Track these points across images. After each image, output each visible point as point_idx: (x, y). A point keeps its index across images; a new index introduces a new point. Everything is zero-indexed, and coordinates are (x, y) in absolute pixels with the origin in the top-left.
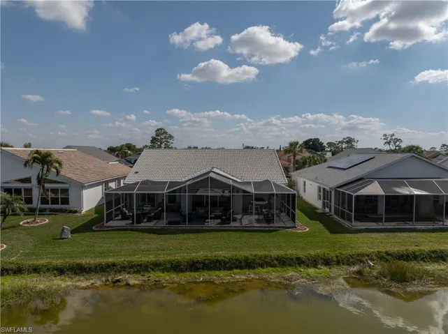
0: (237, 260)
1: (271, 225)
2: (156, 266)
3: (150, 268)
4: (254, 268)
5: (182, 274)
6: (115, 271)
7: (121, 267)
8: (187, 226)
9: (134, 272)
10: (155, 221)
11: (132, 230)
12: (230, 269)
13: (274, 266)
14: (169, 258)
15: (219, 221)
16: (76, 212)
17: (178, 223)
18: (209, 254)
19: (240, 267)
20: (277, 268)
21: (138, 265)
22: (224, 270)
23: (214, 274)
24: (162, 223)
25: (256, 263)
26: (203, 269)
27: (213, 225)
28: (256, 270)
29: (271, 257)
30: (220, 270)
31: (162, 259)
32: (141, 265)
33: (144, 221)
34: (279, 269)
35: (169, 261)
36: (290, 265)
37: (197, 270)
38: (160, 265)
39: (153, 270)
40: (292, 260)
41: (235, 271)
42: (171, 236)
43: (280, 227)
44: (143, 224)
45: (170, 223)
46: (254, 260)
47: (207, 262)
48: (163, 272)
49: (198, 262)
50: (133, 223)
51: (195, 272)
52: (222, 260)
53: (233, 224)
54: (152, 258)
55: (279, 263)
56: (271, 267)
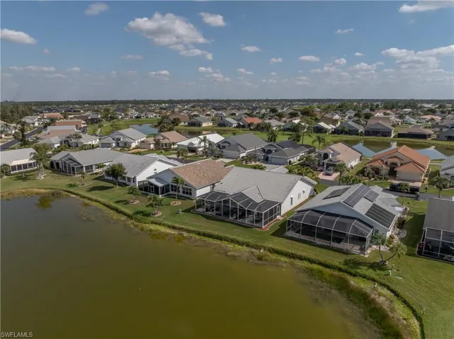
2: (194, 232)
8: (222, 217)
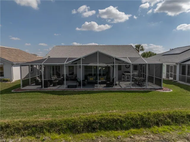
0: (132, 119)
1: (143, 87)
2: (52, 127)
3: (46, 129)
4: (149, 127)
5: (78, 135)
6: (8, 133)
7: (15, 129)
8: (82, 88)
9: (29, 134)
10: (58, 86)
11: (39, 92)
12: (127, 128)
13: (168, 124)
14: (66, 118)
15: (105, 85)
16: (7, 81)
17: (75, 87)
18: (104, 113)
19: (136, 126)
20: (172, 126)
21: (33, 126)
22: (121, 129)
23: (112, 135)
24: (64, 87)
25: (151, 122)
26: (100, 129)
27: (101, 88)
28: (152, 129)
29: (163, 115)
30: (117, 129)
31: (59, 118)
32: (36, 126)
33: (51, 86)
34: (174, 127)
35: (65, 122)
36: (183, 122)
37: (94, 130)
38: (56, 125)
39: (49, 131)
40: (183, 117)
41: (133, 130)
42: (69, 96)
43: (150, 89)
44: (49, 88)
45: (69, 87)
46: (149, 118)
47: (103, 121)
48: (59, 134)
49: (94, 122)
50: (42, 87)
51: (92, 132)
52: (118, 119)
53: (115, 87)
54: (48, 118)
55: (172, 120)
56: (166, 125)
